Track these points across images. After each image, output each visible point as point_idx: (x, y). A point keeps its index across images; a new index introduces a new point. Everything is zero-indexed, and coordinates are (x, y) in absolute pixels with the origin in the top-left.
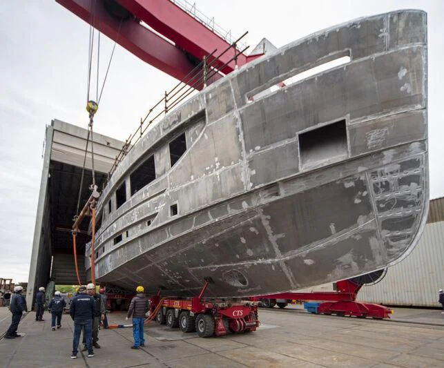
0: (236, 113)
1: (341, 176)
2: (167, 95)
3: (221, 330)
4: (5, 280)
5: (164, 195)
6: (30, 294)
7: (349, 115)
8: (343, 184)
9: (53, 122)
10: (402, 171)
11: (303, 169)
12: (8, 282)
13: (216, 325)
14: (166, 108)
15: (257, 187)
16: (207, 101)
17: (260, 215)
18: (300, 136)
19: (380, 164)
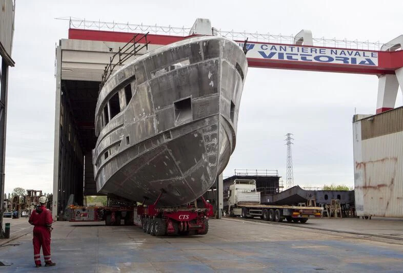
0: (148, 83)
1: (192, 131)
2: (120, 50)
3: (170, 229)
4: (36, 192)
5: (123, 127)
6: (55, 205)
7: (191, 96)
8: (193, 135)
9: (60, 41)
10: (212, 130)
11: (177, 124)
12: (38, 194)
13: (167, 225)
14: (120, 60)
15: (160, 133)
16: (135, 69)
17: (166, 149)
18: (175, 103)
19: (205, 126)
